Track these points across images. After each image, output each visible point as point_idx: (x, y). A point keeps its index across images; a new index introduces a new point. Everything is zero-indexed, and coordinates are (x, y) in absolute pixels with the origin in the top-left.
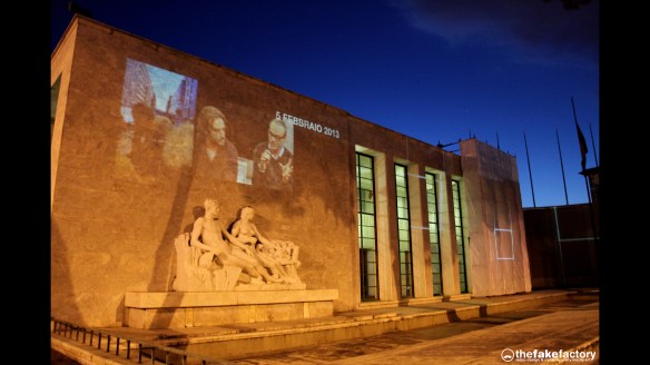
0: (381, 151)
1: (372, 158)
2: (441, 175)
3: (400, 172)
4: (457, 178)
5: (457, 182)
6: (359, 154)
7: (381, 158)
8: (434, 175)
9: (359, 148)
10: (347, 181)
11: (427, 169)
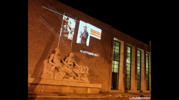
0: (122, 40)
1: (120, 43)
2: (143, 51)
3: (129, 49)
4: (148, 53)
5: (148, 54)
6: (115, 41)
7: (122, 43)
8: (140, 51)
9: (115, 39)
10: (110, 49)
11: (138, 49)
